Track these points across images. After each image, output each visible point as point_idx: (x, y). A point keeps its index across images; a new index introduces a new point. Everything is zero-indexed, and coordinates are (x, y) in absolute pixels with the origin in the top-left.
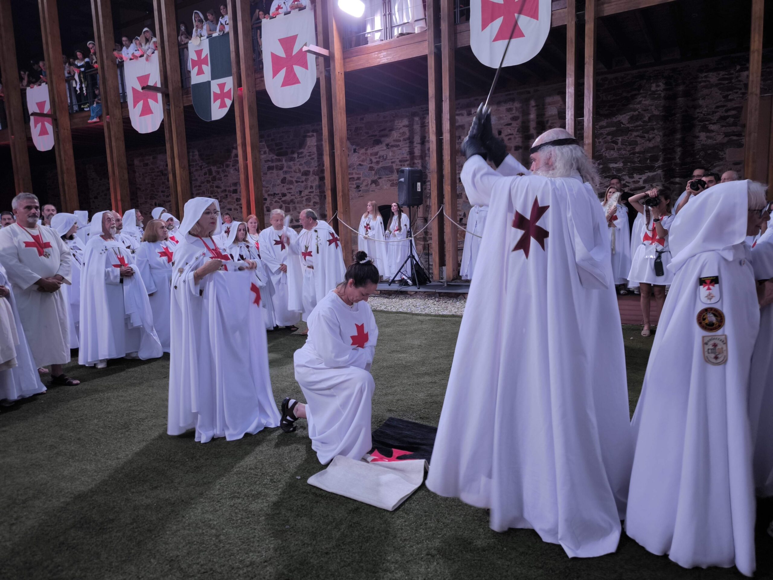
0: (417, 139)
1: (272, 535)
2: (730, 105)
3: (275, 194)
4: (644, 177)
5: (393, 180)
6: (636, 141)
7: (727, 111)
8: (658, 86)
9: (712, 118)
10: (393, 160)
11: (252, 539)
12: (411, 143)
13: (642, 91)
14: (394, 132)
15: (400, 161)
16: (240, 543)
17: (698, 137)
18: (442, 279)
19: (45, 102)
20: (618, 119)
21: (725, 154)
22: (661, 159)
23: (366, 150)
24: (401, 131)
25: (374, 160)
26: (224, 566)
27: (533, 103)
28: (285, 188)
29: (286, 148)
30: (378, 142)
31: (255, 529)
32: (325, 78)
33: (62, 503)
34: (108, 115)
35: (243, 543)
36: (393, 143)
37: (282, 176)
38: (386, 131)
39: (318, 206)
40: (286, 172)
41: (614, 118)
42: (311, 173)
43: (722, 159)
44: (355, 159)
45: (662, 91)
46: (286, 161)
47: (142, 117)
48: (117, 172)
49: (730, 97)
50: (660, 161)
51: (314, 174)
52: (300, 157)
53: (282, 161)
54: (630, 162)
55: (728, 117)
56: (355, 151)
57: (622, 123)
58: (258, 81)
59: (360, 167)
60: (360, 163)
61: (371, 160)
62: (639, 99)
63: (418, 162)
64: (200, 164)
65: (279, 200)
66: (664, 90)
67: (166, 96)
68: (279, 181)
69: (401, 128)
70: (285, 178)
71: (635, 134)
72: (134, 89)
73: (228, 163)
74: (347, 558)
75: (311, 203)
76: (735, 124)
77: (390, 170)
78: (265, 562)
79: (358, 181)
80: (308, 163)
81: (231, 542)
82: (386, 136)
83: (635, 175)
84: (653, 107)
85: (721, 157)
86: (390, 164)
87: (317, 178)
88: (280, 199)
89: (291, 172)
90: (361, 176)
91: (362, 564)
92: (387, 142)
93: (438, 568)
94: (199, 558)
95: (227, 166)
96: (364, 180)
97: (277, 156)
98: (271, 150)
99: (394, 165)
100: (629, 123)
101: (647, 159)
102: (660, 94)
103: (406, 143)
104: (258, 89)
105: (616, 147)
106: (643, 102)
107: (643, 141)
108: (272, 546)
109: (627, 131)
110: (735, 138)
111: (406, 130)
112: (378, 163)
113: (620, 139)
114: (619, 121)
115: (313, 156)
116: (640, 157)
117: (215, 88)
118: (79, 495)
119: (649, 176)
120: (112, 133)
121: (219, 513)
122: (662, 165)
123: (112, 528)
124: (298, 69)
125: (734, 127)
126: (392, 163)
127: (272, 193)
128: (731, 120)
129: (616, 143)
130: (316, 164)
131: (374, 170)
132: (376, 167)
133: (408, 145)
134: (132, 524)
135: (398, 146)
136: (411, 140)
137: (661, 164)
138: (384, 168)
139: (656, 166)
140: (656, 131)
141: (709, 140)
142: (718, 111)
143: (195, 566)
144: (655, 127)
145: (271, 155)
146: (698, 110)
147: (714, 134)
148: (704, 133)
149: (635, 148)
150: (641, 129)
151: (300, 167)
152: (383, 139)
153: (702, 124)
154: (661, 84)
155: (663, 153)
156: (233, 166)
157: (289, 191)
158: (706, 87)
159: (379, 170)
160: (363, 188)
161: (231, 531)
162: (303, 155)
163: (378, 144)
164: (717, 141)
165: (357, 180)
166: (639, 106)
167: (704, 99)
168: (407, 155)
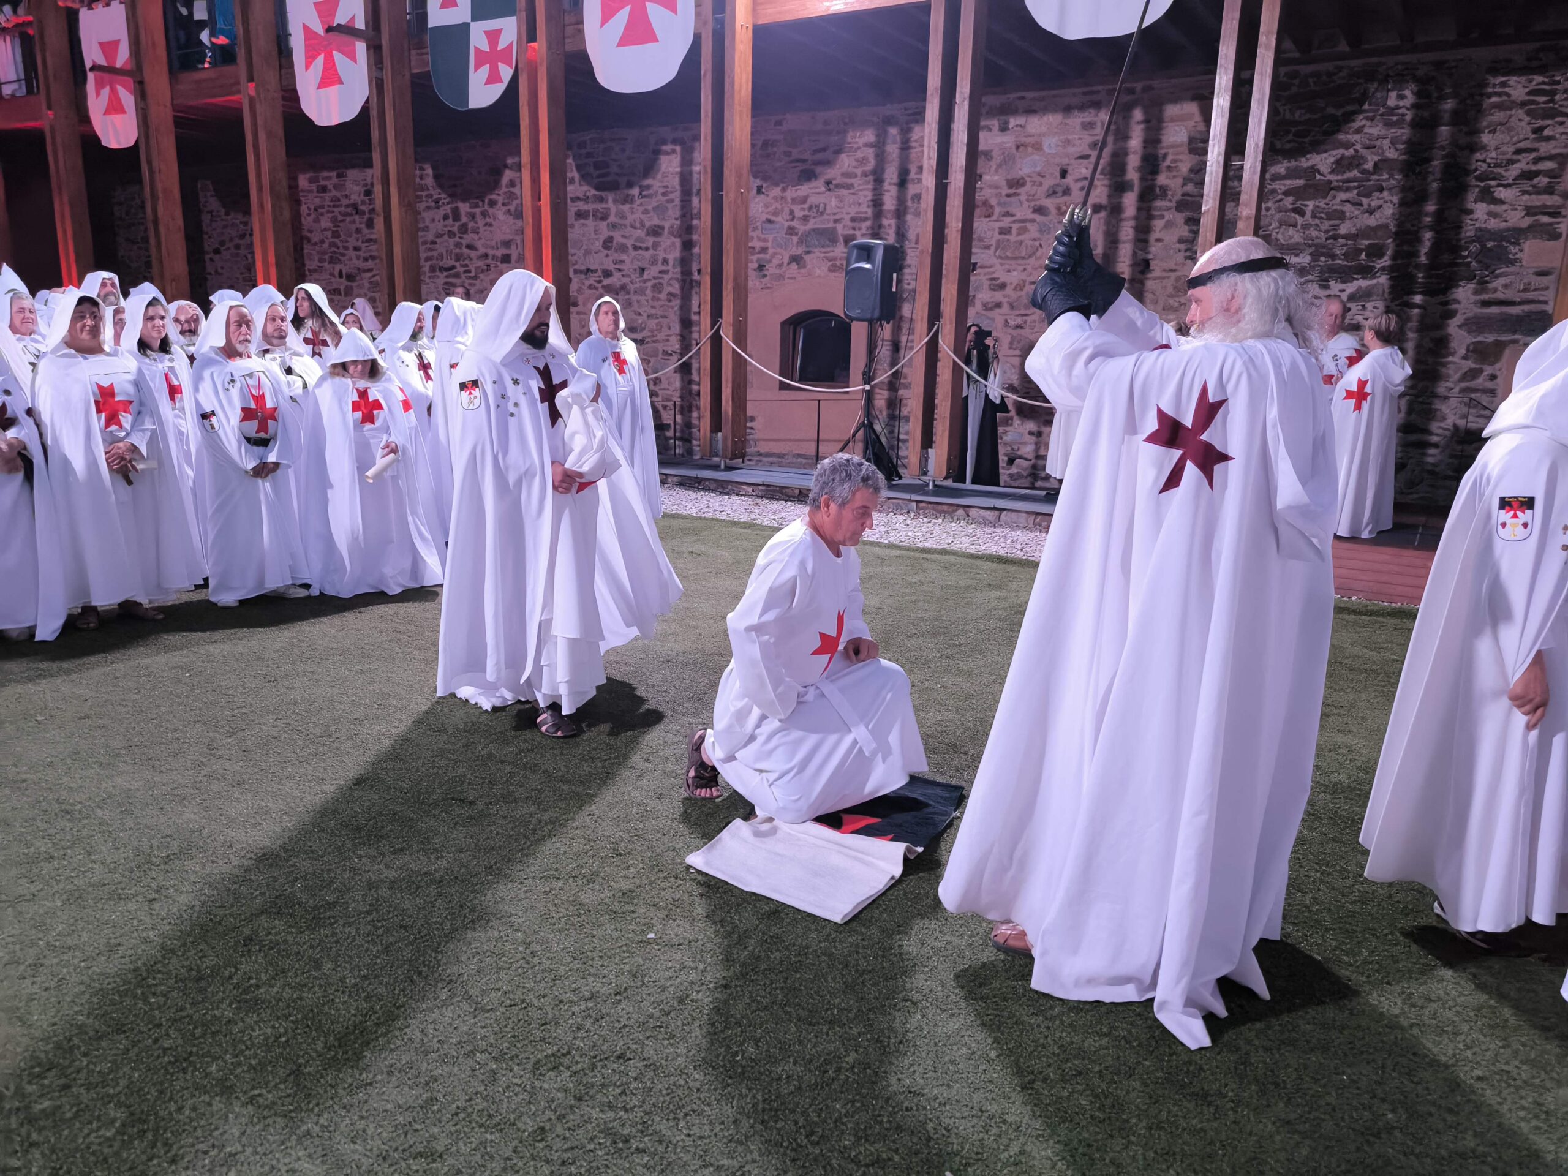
0: (891, 174)
1: (625, 948)
2: (1545, 148)
3: (588, 270)
4: (1351, 288)
5: (835, 259)
6: (1343, 212)
7: (1537, 160)
8: (1401, 97)
9: (1504, 173)
10: (837, 217)
11: (590, 954)
12: (879, 181)
13: (1366, 107)
14: (843, 156)
15: (853, 220)
16: (569, 959)
17: (1471, 212)
18: (925, 473)
19: (116, 43)
20: (1310, 163)
21: (1521, 251)
22: (1389, 253)
23: (784, 190)
24: (859, 155)
25: (799, 214)
26: (544, 997)
27: (1138, 114)
28: (611, 259)
29: (617, 174)
30: (808, 176)
31: (593, 936)
32: (713, 35)
33: (235, 867)
34: (251, 79)
35: (575, 959)
36: (839, 180)
37: (605, 233)
38: (827, 155)
39: (677, 303)
40: (614, 226)
41: (1303, 160)
42: (666, 231)
43: (1513, 262)
44: (758, 207)
45: (1408, 109)
46: (615, 201)
47: (323, 91)
48: (268, 206)
49: (1546, 132)
50: (1386, 258)
51: (671, 233)
52: (645, 196)
53: (607, 202)
54: (1323, 254)
55: (1537, 173)
56: (759, 190)
57: (1318, 171)
58: (569, 30)
59: (768, 226)
60: (769, 217)
61: (792, 212)
62: (1359, 121)
63: (890, 223)
64: (435, 197)
65: (596, 285)
66: (1415, 106)
67: (375, 49)
68: (598, 244)
69: (859, 148)
70: (610, 239)
71: (1343, 196)
72: (306, 28)
73: (494, 197)
74: (764, 997)
75: (663, 296)
76: (1549, 190)
77: (828, 236)
78: (617, 994)
79: (761, 256)
80: (660, 210)
81: (552, 955)
82: (828, 163)
83: (1332, 283)
84: (1386, 142)
85: (1511, 256)
86: (831, 225)
87: (678, 242)
88: (600, 282)
89: (625, 226)
90: (769, 244)
91: (788, 1009)
92: (828, 177)
93: (923, 1024)
94: (498, 979)
95: (492, 203)
96: (775, 254)
97: (597, 188)
98: (585, 177)
99: (839, 227)
100: (1332, 172)
101: (1361, 250)
102: (1403, 115)
103: (868, 182)
104: (569, 48)
105: (1300, 220)
106: (1366, 130)
107: (1357, 212)
108: (627, 967)
109: (1326, 189)
110: (1545, 219)
111: (870, 153)
112: (805, 219)
113: (1311, 204)
114: (1313, 167)
115: (672, 196)
116: (1346, 245)
117: (478, 39)
118: (264, 855)
119: (1360, 288)
120: (260, 122)
121: (526, 903)
122: (1391, 266)
123: (334, 917)
124: (655, 13)
125: (1546, 197)
126: (836, 221)
127: (583, 268)
128: (1543, 181)
129: (1302, 214)
130: (678, 214)
131: (797, 234)
132: (802, 228)
133: (870, 186)
134: (369, 913)
135: (849, 187)
136: (878, 178)
137: (1388, 263)
138: (820, 232)
139: (1378, 266)
140: (1385, 194)
141: (1493, 220)
142: (1519, 161)
143: (493, 994)
144: (1384, 184)
145: (585, 188)
146: (1478, 156)
147: (1505, 207)
148: (1484, 205)
149: (1338, 225)
150: (1355, 188)
151: (643, 217)
152: (818, 169)
153: (1482, 184)
154: (1407, 93)
155: (1394, 240)
156: (504, 204)
157: (617, 266)
158: (1500, 107)
159: (807, 234)
160: (771, 269)
161: (551, 936)
162: (651, 192)
163: (809, 179)
164: (1509, 224)
165: (760, 253)
166: (1357, 137)
167: (1494, 131)
168: (868, 206)
